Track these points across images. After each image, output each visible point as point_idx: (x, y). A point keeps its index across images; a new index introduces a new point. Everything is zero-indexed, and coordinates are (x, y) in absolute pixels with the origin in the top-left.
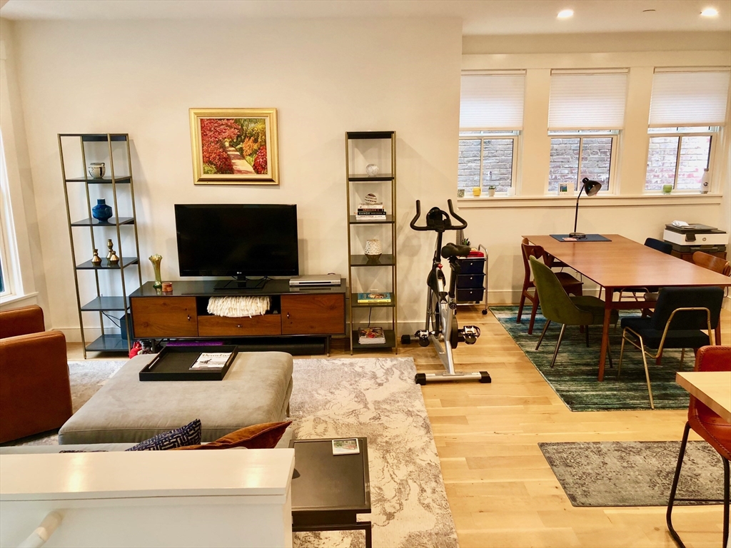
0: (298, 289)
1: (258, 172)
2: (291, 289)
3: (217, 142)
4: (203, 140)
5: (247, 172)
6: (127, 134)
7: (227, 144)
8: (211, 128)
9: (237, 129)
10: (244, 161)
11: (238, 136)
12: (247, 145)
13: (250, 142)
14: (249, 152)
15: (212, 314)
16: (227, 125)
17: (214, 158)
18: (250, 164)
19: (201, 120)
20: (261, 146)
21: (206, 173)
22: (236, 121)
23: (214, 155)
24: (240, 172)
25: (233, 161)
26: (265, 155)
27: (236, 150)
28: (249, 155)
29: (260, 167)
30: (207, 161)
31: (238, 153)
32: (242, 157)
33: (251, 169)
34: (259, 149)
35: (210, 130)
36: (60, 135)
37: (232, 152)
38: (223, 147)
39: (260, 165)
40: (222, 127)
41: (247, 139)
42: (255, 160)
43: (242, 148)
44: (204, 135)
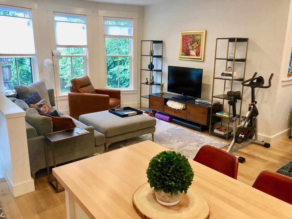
0: (198, 103)
1: (197, 56)
2: (196, 103)
3: (186, 44)
4: (182, 43)
5: (194, 56)
6: (163, 41)
7: (189, 44)
8: (185, 38)
9: (193, 39)
10: (193, 51)
11: (193, 41)
12: (195, 45)
13: (196, 44)
14: (195, 47)
15: (167, 105)
16: (190, 37)
17: (185, 50)
18: (195, 52)
19: (183, 35)
20: (199, 45)
21: (182, 55)
22: (193, 35)
23: (185, 49)
24: (192, 55)
25: (190, 51)
26: (200, 49)
27: (191, 47)
28: (195, 49)
29: (198, 54)
30: (183, 51)
31: (192, 48)
32: (193, 50)
33: (195, 54)
34: (198, 46)
35: (185, 39)
36: (141, 41)
37: (190, 48)
38: (188, 45)
39: (198, 53)
40: (188, 38)
41: (195, 43)
42: (197, 51)
43: (193, 46)
44: (183, 41)
